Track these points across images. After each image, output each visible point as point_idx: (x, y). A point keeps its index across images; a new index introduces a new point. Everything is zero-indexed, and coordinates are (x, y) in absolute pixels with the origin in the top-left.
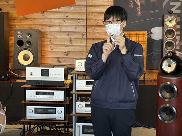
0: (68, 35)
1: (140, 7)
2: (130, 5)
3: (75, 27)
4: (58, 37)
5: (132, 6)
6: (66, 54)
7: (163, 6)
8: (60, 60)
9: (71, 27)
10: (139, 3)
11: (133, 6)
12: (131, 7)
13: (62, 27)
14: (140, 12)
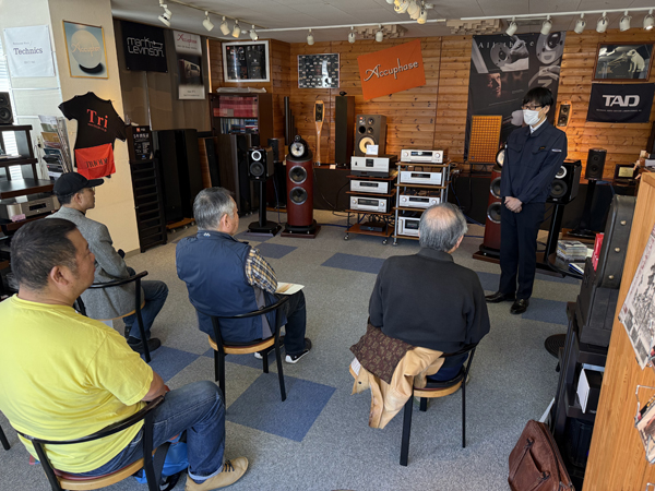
0: (415, 120)
1: (500, 86)
2: (489, 84)
3: (423, 111)
5: (491, 85)
7: (530, 85)
9: (419, 111)
12: (490, 87)
14: (500, 93)
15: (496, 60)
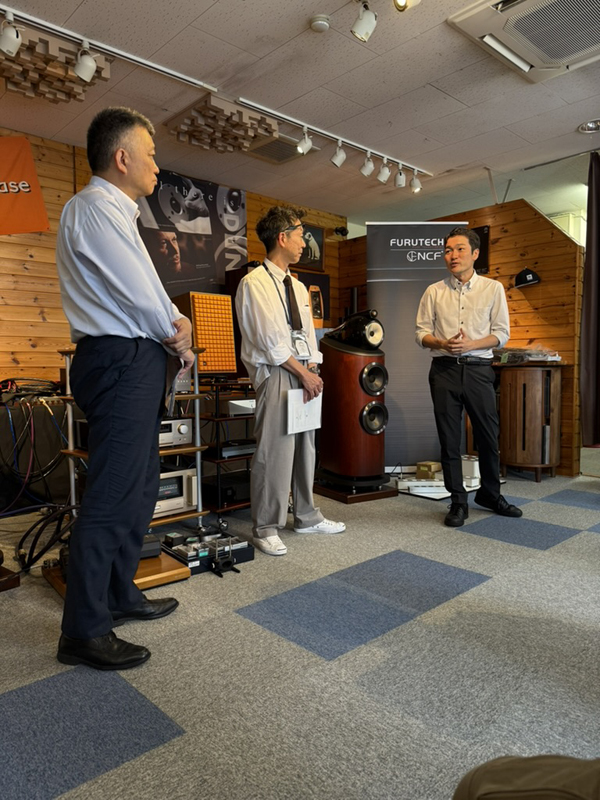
0: (36, 299)
1: (179, 255)
2: (162, 247)
3: (51, 282)
4: (10, 302)
5: (164, 250)
6: (31, 343)
7: (216, 258)
8: (18, 357)
9: (41, 281)
10: (176, 247)
11: (167, 251)
12: (164, 253)
13: (20, 280)
14: (179, 265)
15: (168, 211)
